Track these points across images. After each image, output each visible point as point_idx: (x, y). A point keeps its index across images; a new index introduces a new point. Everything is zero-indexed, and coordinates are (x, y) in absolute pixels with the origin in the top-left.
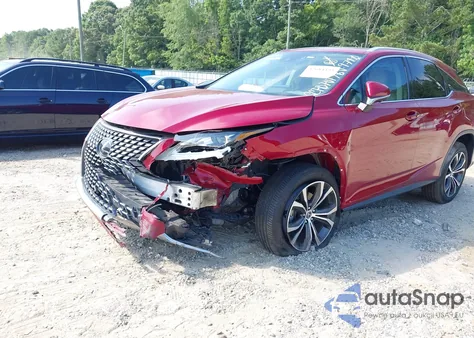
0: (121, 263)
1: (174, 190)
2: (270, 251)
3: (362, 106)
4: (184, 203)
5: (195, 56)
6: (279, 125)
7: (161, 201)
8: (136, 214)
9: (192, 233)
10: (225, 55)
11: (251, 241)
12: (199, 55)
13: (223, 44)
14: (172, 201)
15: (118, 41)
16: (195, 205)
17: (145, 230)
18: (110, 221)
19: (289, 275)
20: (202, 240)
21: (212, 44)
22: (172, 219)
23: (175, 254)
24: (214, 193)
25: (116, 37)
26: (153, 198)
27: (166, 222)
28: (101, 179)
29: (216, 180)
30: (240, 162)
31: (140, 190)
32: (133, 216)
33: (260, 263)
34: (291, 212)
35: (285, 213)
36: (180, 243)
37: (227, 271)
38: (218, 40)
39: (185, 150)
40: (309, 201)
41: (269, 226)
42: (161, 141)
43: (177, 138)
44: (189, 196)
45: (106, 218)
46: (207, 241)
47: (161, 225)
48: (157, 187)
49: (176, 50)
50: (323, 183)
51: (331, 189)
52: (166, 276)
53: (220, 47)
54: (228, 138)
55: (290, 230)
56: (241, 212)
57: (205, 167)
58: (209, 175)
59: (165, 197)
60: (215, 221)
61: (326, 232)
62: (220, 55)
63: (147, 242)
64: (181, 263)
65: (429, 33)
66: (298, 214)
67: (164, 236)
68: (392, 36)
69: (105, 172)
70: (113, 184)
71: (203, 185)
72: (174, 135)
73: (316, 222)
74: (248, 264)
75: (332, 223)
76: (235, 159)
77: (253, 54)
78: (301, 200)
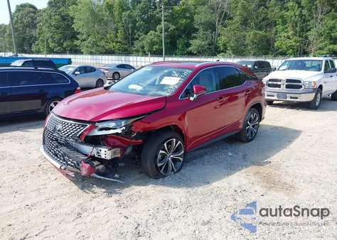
0: (72, 190)
1: (97, 150)
2: (150, 177)
3: (192, 99)
4: (103, 157)
5: (98, 44)
6: (149, 114)
7: (91, 156)
8: (78, 165)
9: (108, 171)
10: (120, 42)
11: (140, 173)
12: (102, 43)
13: (118, 35)
14: (96, 156)
15: (39, 34)
16: (108, 157)
17: (84, 172)
18: (64, 169)
19: (159, 188)
20: (114, 175)
21: (110, 35)
22: (97, 165)
23: (100, 184)
24: (118, 150)
25: (37, 31)
26: (86, 155)
27: (94, 167)
28: (57, 147)
29: (119, 143)
30: (131, 133)
31: (78, 151)
32: (77, 166)
33: (145, 184)
34: (159, 156)
35: (156, 156)
36: (102, 178)
37: (128, 189)
38: (114, 32)
39: (101, 129)
40: (169, 149)
41: (148, 164)
42: (89, 126)
43: (97, 124)
44: (105, 153)
45: (62, 168)
46: (116, 175)
47: (92, 169)
48: (88, 149)
49: (85, 40)
50: (174, 140)
51: (179, 142)
52: (97, 195)
53: (117, 37)
54: (123, 123)
55: (159, 165)
56: (134, 158)
57: (112, 137)
58: (115, 140)
59: (92, 154)
60: (120, 165)
61: (179, 164)
62: (117, 42)
63: (84, 178)
64: (103, 188)
65: (256, 24)
66: (164, 156)
67: (94, 175)
68: (233, 27)
69: (59, 143)
70: (64, 150)
71: (112, 146)
72: (95, 123)
73: (173, 159)
74: (139, 185)
75: (182, 159)
76: (128, 132)
77: (140, 41)
78: (164, 150)
